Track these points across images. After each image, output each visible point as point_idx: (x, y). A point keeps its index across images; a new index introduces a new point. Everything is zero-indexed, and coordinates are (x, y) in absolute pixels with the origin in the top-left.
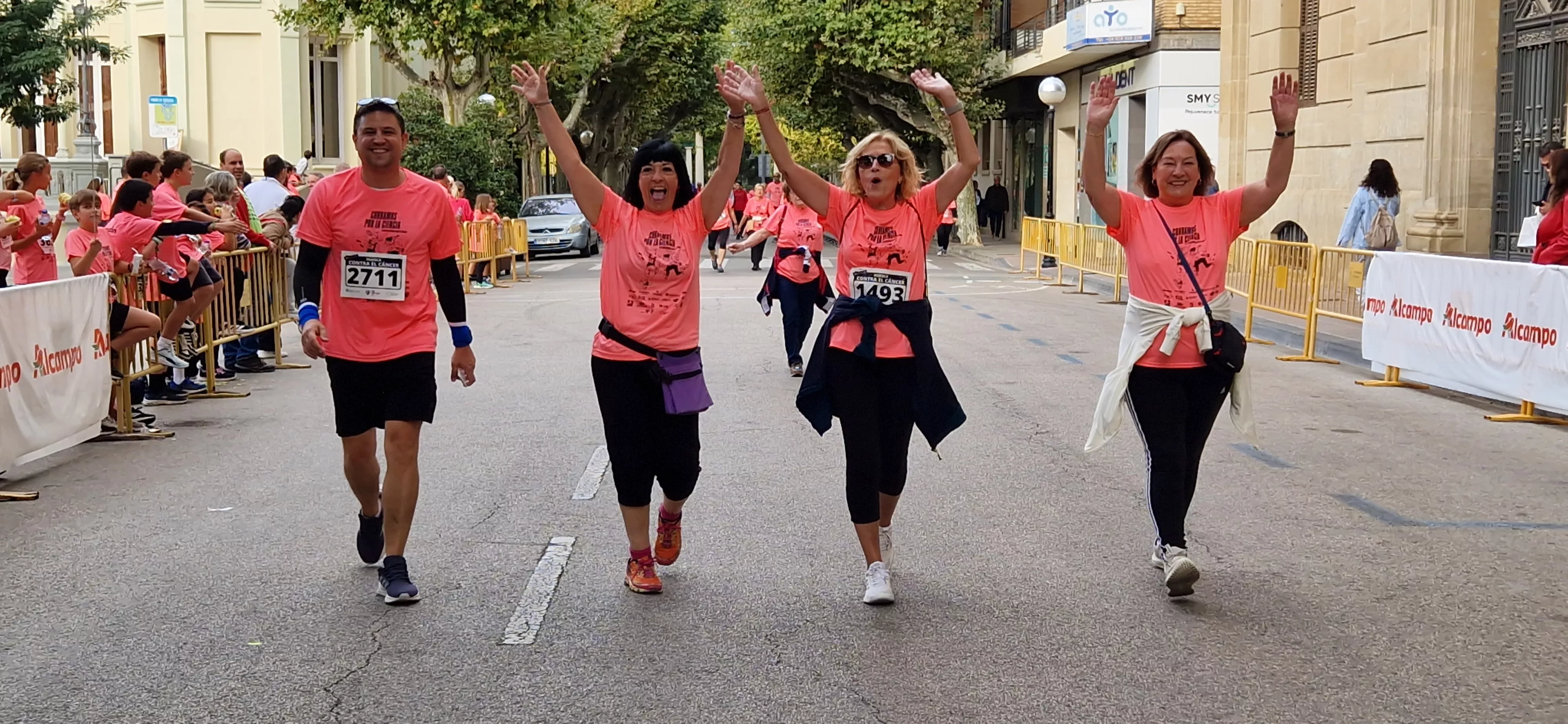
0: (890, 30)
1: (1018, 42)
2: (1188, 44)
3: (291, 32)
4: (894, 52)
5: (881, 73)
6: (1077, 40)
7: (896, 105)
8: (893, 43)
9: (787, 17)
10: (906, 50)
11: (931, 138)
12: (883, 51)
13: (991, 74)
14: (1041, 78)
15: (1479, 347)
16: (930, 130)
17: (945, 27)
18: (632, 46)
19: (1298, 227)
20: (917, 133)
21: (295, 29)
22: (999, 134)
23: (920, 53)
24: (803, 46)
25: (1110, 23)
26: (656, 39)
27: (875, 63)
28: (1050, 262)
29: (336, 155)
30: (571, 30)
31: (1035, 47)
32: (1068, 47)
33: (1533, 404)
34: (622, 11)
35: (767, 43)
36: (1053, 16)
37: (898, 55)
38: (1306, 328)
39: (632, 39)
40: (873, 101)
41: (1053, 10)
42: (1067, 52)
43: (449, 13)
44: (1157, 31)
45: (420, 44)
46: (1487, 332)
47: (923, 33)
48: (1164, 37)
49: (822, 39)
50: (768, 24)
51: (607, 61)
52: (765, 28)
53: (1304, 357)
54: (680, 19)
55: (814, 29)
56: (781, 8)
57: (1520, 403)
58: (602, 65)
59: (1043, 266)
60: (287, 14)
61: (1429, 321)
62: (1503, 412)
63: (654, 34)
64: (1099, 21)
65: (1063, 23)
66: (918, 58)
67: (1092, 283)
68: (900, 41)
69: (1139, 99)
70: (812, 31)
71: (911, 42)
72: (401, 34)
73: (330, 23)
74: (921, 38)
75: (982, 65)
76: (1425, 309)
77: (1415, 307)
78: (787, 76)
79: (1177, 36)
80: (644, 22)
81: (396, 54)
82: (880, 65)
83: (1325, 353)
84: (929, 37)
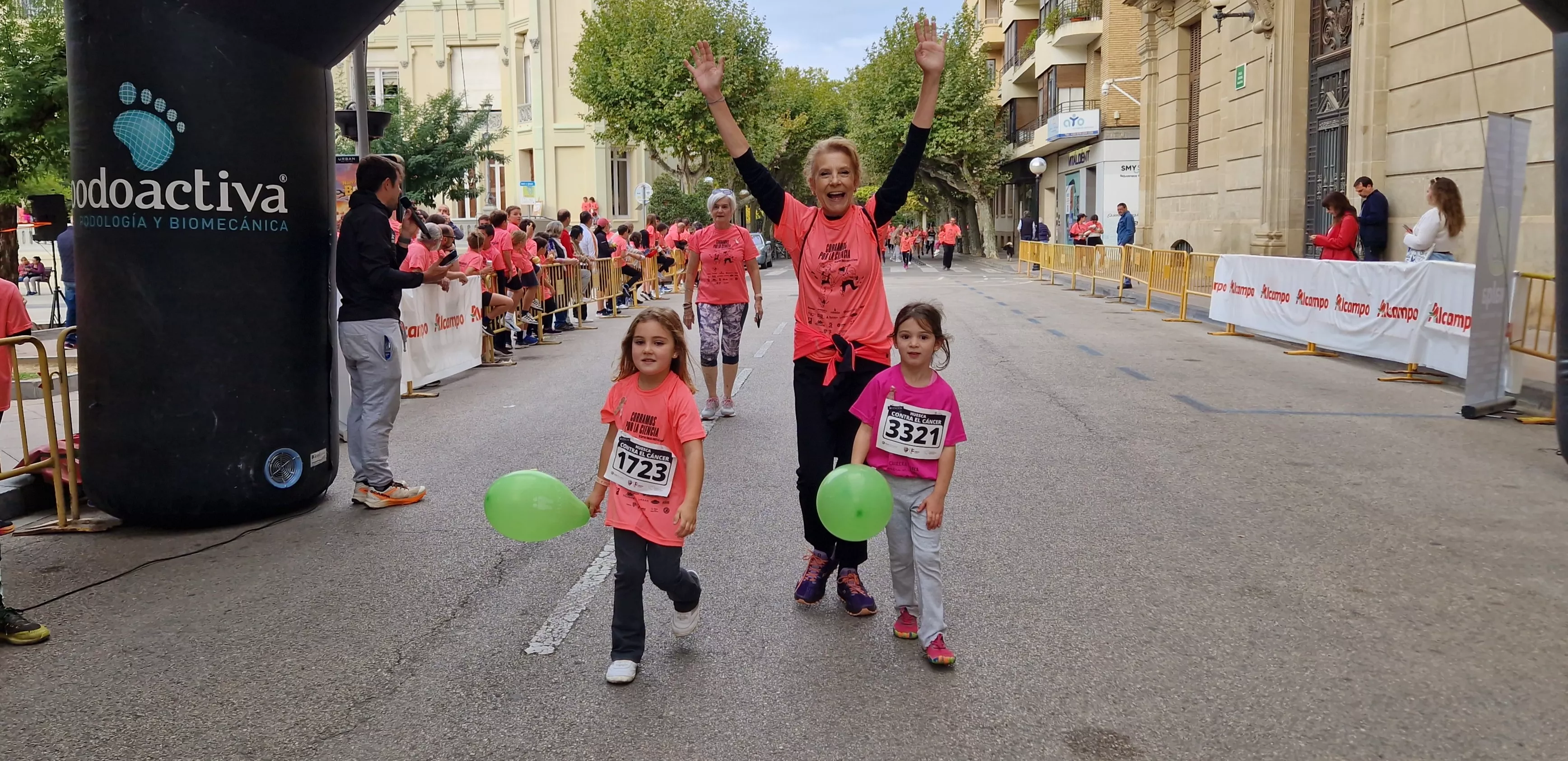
0: (942, 132)
1: (1020, 138)
2: (1122, 135)
3: (600, 145)
4: (944, 146)
5: (937, 158)
6: (1053, 135)
7: (946, 177)
8: (944, 141)
9: (881, 127)
10: (952, 144)
11: (967, 196)
12: (938, 145)
13: (1004, 157)
14: (1031, 159)
15: (1282, 310)
16: (967, 191)
17: (975, 130)
18: (792, 147)
19: (1187, 243)
20: (959, 193)
21: (603, 144)
22: (1011, 192)
23: (960, 145)
24: (891, 144)
25: (1073, 125)
26: (806, 143)
27: (933, 152)
28: (1037, 267)
29: (626, 213)
30: (756, 139)
31: (1030, 140)
32: (1048, 140)
33: (1314, 344)
34: (787, 127)
35: (869, 143)
36: (1041, 122)
37: (947, 147)
38: (1181, 301)
39: (793, 144)
40: (933, 175)
41: (1040, 118)
42: (1048, 143)
43: (686, 131)
44: (1102, 129)
45: (671, 149)
46: (1287, 301)
47: (961, 134)
48: (1107, 133)
49: (901, 139)
50: (870, 132)
51: (779, 156)
52: (868, 134)
53: (1180, 319)
54: (821, 131)
55: (897, 134)
56: (877, 122)
57: (1307, 344)
58: (775, 159)
59: (1033, 270)
60: (598, 135)
61: (1252, 295)
62: (1298, 349)
63: (806, 140)
64: (1067, 123)
65: (1046, 126)
66: (959, 149)
67: (1061, 279)
68: (948, 139)
69: (1092, 170)
70: (895, 135)
71: (954, 139)
72: (660, 144)
73: (621, 139)
74: (961, 137)
75: (999, 152)
76: (1249, 288)
77: (1243, 288)
78: (883, 162)
79: (1115, 131)
80: (800, 133)
81: (657, 155)
82: (936, 154)
83: (1194, 317)
84: (966, 136)
